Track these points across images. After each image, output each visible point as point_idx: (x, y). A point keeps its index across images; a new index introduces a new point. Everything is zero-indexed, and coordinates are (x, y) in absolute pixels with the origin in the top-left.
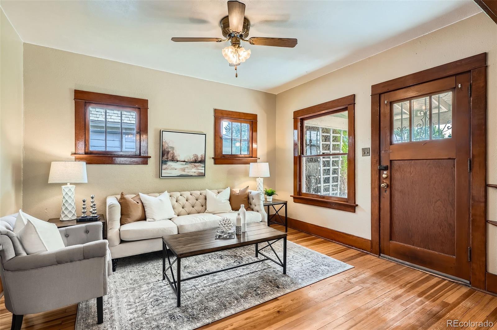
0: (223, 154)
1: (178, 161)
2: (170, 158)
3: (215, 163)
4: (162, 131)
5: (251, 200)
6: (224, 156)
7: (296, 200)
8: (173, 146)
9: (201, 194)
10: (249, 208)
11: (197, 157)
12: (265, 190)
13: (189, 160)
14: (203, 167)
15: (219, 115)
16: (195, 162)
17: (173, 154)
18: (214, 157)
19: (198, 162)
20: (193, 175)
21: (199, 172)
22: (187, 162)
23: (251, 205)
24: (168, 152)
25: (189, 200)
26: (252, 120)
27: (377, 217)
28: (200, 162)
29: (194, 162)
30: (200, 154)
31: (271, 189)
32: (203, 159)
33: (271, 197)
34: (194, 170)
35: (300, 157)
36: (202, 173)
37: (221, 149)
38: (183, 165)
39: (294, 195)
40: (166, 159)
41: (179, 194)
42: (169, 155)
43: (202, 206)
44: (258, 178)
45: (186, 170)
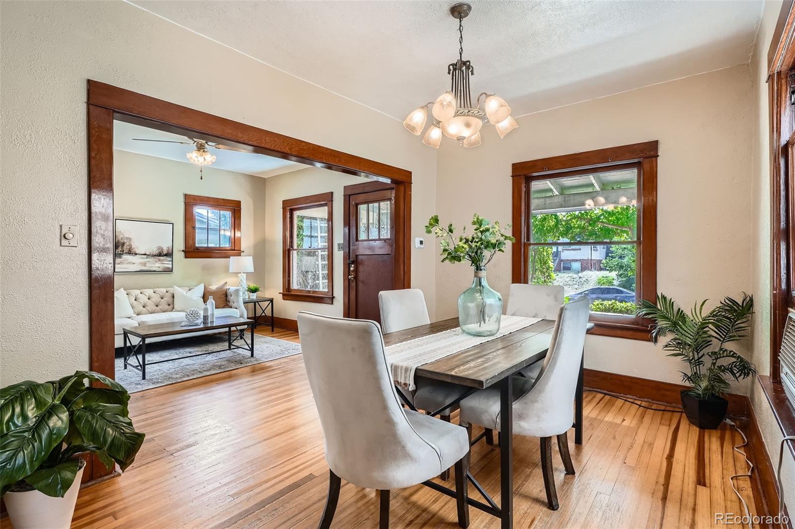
0: (197, 245)
1: (136, 254)
2: (126, 251)
3: (186, 257)
4: (116, 219)
5: (229, 296)
6: (197, 249)
7: (285, 297)
8: (130, 237)
9: (167, 292)
10: (227, 305)
11: (162, 249)
12: (248, 286)
13: (152, 253)
14: (170, 261)
15: (190, 201)
16: (160, 255)
17: (130, 246)
18: (184, 249)
19: (163, 256)
20: (157, 270)
21: (164, 267)
22: (148, 255)
23: (229, 302)
24: (123, 244)
25: (152, 298)
26: (235, 208)
27: (347, 306)
28: (166, 255)
29: (158, 256)
30: (166, 246)
31: (255, 285)
32: (170, 251)
33: (255, 294)
34: (158, 265)
35: (289, 251)
36: (169, 268)
37: (194, 239)
38: (143, 258)
39: (283, 292)
40: (121, 251)
41: (138, 292)
42: (125, 247)
43: (169, 305)
44: (241, 273)
45: (148, 265)
